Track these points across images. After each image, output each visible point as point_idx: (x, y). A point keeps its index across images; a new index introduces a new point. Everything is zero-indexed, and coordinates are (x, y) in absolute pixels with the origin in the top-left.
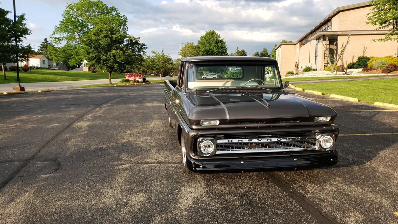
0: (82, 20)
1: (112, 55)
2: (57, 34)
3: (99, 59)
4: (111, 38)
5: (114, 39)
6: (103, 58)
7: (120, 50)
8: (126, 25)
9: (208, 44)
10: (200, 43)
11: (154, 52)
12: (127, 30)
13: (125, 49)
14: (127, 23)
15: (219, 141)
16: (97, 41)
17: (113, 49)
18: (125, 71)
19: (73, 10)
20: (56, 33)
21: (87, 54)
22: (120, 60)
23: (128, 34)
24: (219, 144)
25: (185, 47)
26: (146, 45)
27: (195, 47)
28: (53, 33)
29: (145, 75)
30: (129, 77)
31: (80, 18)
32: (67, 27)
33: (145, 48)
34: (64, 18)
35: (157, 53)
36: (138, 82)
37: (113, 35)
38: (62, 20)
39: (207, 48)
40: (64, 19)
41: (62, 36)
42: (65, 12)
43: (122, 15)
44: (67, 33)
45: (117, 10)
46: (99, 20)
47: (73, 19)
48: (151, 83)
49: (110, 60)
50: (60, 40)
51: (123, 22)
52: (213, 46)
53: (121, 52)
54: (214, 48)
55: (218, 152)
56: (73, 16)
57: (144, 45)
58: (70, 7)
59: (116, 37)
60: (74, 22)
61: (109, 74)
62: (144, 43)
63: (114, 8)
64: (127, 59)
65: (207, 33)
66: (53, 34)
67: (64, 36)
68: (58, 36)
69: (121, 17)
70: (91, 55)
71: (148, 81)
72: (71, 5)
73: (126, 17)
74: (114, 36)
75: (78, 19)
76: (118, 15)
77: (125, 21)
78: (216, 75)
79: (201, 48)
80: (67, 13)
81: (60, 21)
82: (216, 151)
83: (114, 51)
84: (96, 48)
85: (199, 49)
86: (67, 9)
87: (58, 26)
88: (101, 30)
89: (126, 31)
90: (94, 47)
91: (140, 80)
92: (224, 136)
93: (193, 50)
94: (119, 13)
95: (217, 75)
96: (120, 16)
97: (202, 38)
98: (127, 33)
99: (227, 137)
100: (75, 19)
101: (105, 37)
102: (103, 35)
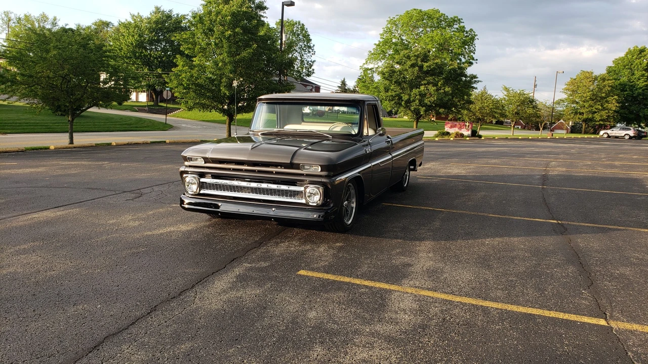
0: (407, 41)
1: (418, 94)
2: (370, 63)
3: (400, 98)
4: (421, 67)
5: (425, 69)
6: (405, 97)
7: (433, 86)
8: (474, 46)
9: (626, 72)
10: (610, 70)
11: (506, 89)
12: (474, 53)
13: (441, 85)
14: (476, 42)
15: (202, 180)
16: (401, 72)
17: (422, 85)
18: (449, 119)
19: (396, 25)
20: (368, 62)
21: (386, 91)
22: (430, 101)
23: (475, 59)
24: (203, 183)
25: (575, 79)
26: (477, 78)
27: (596, 78)
28: (365, 62)
29: (481, 126)
30: (451, 127)
31: (404, 38)
32: (383, 51)
33: (475, 81)
34: (381, 38)
35: (510, 89)
36: (462, 135)
37: (425, 62)
38: (377, 43)
39: (624, 79)
40: (381, 40)
41: (376, 66)
42: (385, 29)
43: (467, 29)
44: (383, 61)
45: (461, 21)
46: (429, 39)
47: (394, 40)
48: (483, 138)
49: (414, 101)
50: (374, 71)
51: (469, 40)
52: (637, 76)
53: (435, 88)
54: (639, 79)
55: (202, 192)
56: (395, 36)
57: (475, 77)
58: (393, 22)
59: (427, 67)
60: (396, 44)
61: (415, 123)
62: (474, 74)
63: (456, 19)
64: (441, 99)
65: (629, 52)
66: (364, 64)
67: (379, 66)
68: (370, 66)
69: (467, 33)
70: (390, 94)
71: (480, 137)
72: (395, 19)
73: (474, 32)
74: (426, 65)
75: (402, 40)
76: (462, 30)
77: (473, 39)
78: (632, 130)
79: (608, 80)
80: (388, 31)
81: (375, 44)
82: (200, 191)
83: (422, 88)
84: (398, 83)
85: (604, 81)
86: (389, 26)
87: (373, 52)
88: (409, 56)
89: (472, 54)
90: (395, 82)
91: (466, 132)
92: (212, 176)
93: (591, 83)
94: (464, 27)
95: (635, 131)
96: (464, 31)
97: (616, 62)
98: (473, 59)
99: (215, 176)
100: (398, 39)
101: (413, 66)
102: (409, 63)
